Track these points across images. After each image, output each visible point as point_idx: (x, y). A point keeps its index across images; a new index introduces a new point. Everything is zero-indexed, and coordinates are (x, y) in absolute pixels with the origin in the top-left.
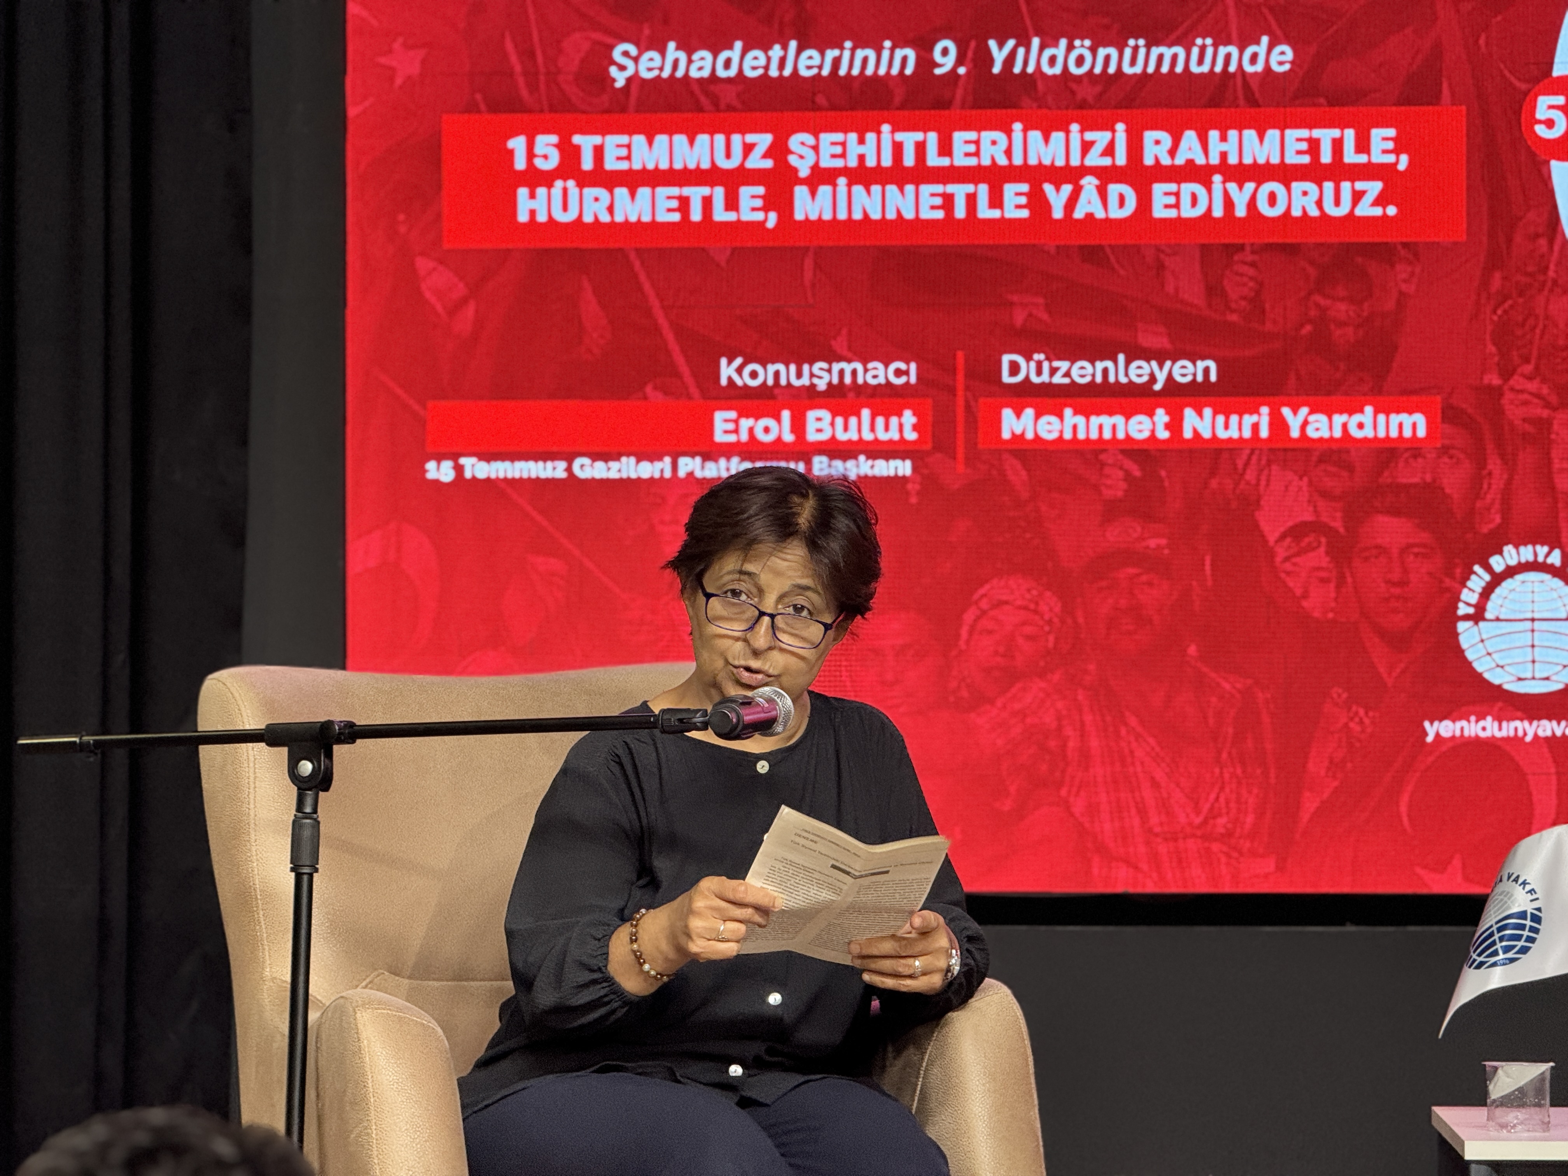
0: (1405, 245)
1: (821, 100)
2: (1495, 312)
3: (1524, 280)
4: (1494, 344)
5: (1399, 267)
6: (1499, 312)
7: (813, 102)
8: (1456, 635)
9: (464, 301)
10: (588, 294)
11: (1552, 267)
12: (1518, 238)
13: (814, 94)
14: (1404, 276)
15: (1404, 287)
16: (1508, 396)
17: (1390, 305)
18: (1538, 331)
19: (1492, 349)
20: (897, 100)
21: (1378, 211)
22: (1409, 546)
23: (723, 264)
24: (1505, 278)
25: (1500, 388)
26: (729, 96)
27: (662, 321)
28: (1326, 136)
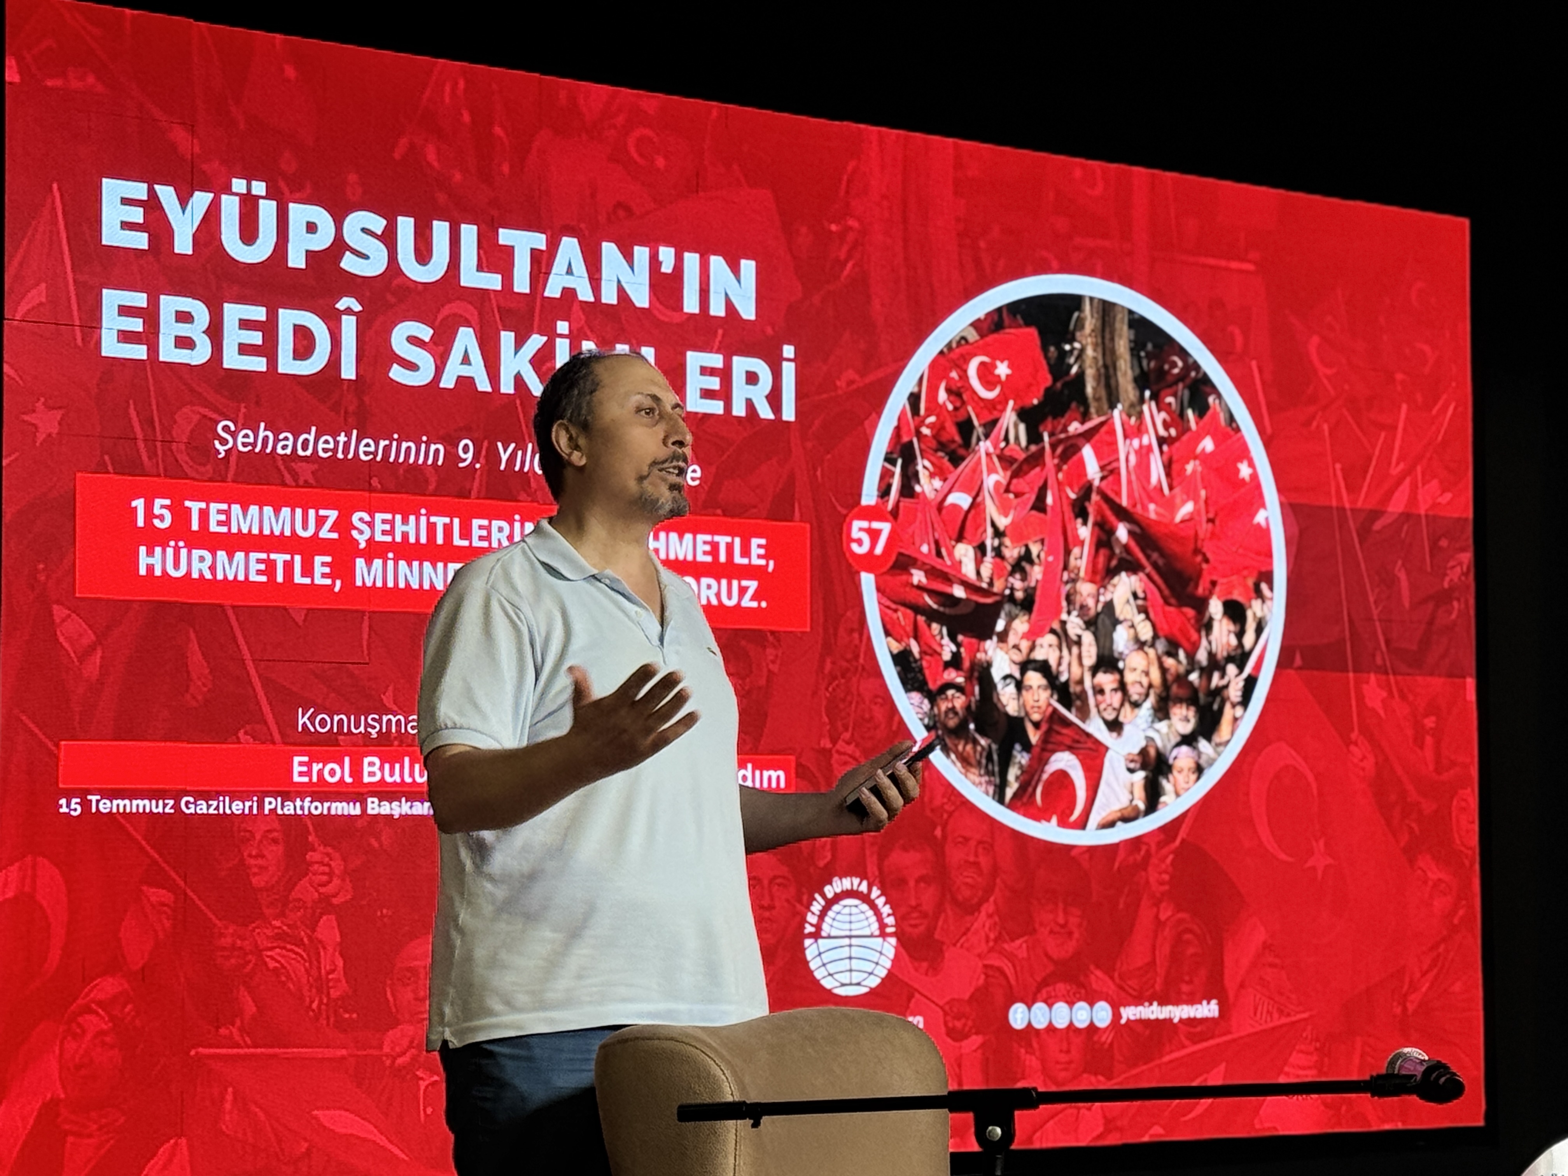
0: (772, 633)
1: (375, 482)
2: (827, 689)
3: (844, 664)
4: (828, 716)
5: (770, 651)
6: (830, 689)
7: (370, 484)
8: (803, 950)
9: (92, 648)
10: (194, 646)
11: (862, 656)
12: (842, 632)
13: (370, 478)
14: (771, 658)
15: (771, 666)
16: (836, 756)
17: (763, 682)
18: (853, 705)
19: (826, 719)
20: (431, 487)
21: (754, 604)
22: (775, 877)
23: (301, 623)
24: (833, 663)
25: (830, 750)
26: (306, 472)
27: (253, 672)
28: (723, 540)
